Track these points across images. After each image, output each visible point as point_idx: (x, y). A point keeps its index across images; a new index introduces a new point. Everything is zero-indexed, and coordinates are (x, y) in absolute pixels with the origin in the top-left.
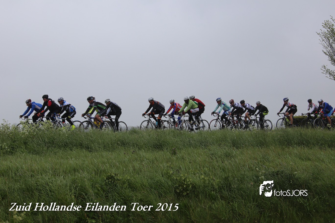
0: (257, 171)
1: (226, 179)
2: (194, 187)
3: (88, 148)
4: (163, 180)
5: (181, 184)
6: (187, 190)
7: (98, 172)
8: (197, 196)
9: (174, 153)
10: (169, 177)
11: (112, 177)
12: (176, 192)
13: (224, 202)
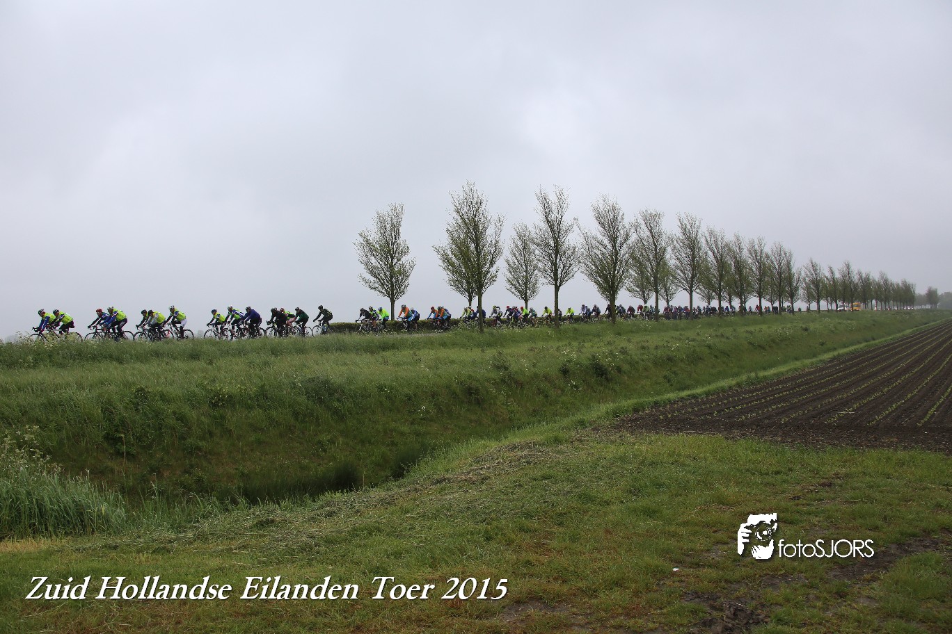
0: (295, 379)
1: (263, 386)
2: (230, 396)
3: (120, 360)
4: (197, 390)
5: (217, 394)
6: (223, 400)
7: (127, 385)
8: (234, 405)
9: (211, 363)
10: (204, 388)
11: (142, 389)
12: (211, 402)
13: (261, 411)
